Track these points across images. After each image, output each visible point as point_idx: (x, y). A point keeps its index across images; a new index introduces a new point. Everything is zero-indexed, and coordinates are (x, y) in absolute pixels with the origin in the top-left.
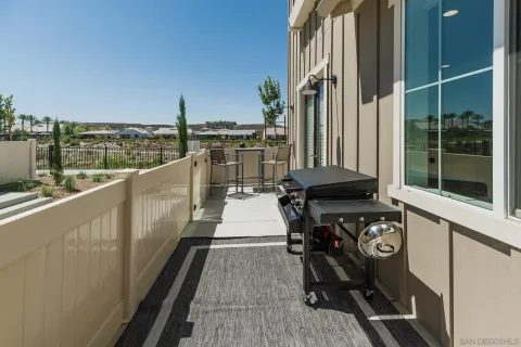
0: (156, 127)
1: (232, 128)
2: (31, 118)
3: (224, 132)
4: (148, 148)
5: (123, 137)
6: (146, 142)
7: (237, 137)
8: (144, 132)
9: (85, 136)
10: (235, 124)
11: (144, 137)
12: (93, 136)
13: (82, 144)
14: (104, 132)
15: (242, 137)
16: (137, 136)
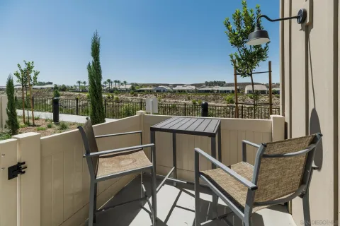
0: (175, 86)
1: (222, 86)
2: (119, 82)
3: (216, 88)
4: (170, 97)
5: (158, 91)
6: (169, 94)
7: (225, 91)
8: (168, 88)
9: (141, 91)
10: (225, 83)
11: (168, 91)
12: (143, 91)
13: (139, 95)
14: (148, 88)
15: (228, 91)
16: (164, 91)
